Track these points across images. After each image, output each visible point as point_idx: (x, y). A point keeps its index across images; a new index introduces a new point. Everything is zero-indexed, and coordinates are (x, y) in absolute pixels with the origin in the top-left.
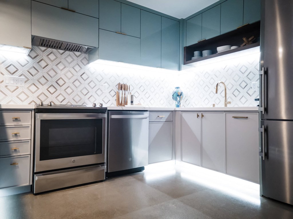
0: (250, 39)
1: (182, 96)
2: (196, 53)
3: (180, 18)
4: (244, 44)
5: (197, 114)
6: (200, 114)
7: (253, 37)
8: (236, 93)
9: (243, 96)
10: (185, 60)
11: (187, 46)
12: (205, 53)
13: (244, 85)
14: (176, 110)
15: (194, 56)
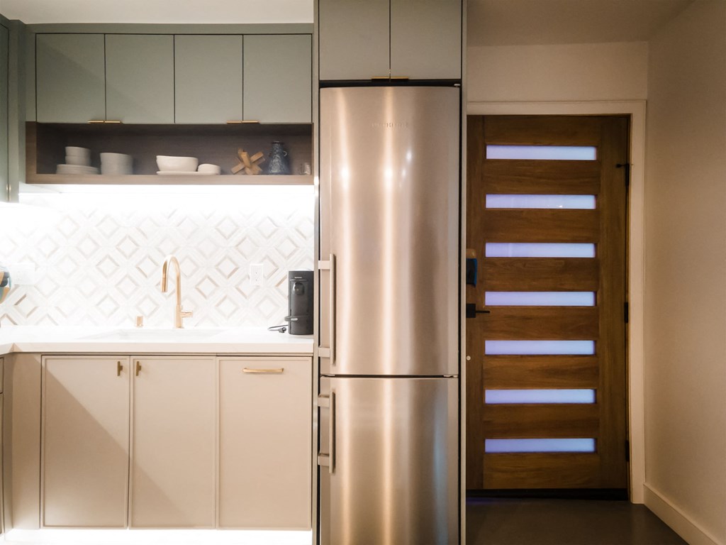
0: (254, 158)
1: (7, 286)
2: (75, 153)
3: (10, 17)
4: (240, 166)
5: (119, 363)
6: (128, 363)
7: (261, 155)
8: (207, 287)
9: (225, 298)
10: (34, 167)
11: (40, 120)
12: (112, 160)
13: (227, 267)
14: (15, 351)
15: (64, 162)
